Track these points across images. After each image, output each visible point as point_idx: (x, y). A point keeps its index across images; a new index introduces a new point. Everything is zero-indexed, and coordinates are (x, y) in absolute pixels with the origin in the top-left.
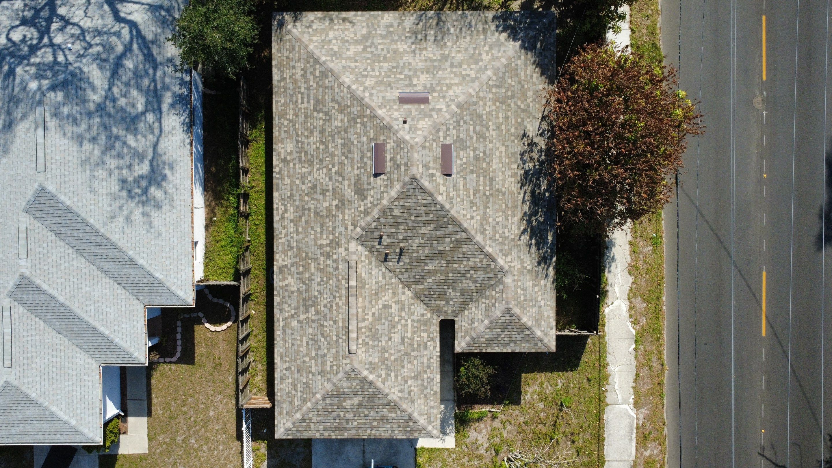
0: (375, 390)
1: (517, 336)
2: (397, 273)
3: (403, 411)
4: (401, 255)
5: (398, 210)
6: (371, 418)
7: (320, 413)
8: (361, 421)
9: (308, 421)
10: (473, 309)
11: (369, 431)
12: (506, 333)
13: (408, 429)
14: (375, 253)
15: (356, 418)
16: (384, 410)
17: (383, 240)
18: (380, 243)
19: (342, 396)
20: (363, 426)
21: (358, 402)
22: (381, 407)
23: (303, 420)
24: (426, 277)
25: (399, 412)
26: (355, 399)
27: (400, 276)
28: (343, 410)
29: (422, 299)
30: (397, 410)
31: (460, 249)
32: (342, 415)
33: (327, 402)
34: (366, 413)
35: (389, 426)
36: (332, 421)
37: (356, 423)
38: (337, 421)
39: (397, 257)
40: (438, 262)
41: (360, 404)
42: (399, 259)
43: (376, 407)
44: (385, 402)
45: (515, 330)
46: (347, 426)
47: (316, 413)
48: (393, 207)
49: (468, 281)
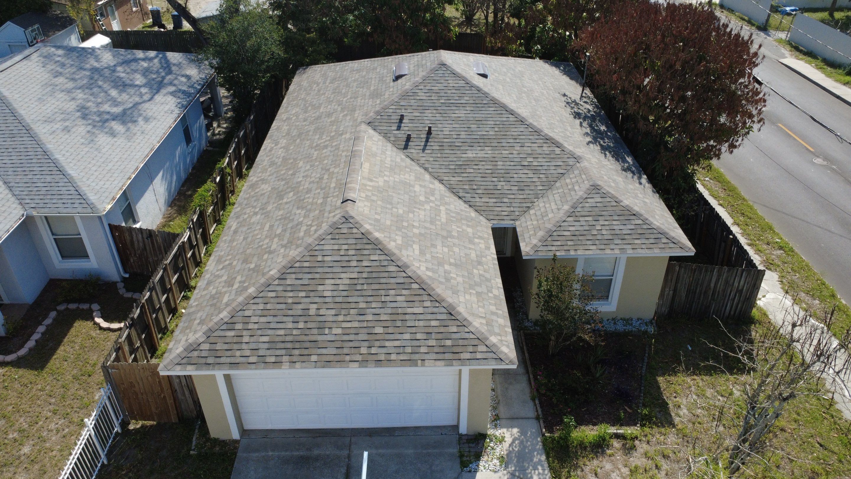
0: (383, 257)
1: (622, 227)
2: (422, 162)
3: (437, 301)
4: (427, 141)
5: (423, 94)
6: (370, 317)
7: (269, 306)
8: (349, 325)
9: (239, 326)
10: (541, 205)
11: (364, 350)
12: (602, 223)
13: (449, 343)
14: (392, 139)
15: (341, 318)
16: (399, 298)
17: (403, 125)
18: (399, 128)
19: (319, 270)
20: (352, 337)
21: (348, 282)
22: (392, 292)
23: (230, 325)
24: (463, 167)
25: (428, 304)
26: (343, 275)
27: (427, 166)
28: (317, 300)
29: (461, 195)
30: (425, 298)
31: (508, 133)
32: (312, 312)
33: (288, 282)
34: (362, 305)
35: (407, 336)
36: (290, 325)
37: (339, 331)
38: (301, 325)
39: (423, 144)
40: (479, 148)
41: (353, 285)
42: (425, 146)
43: (383, 292)
44: (401, 280)
45: (616, 218)
46: (319, 338)
47: (261, 306)
48: (417, 91)
49: (526, 172)
